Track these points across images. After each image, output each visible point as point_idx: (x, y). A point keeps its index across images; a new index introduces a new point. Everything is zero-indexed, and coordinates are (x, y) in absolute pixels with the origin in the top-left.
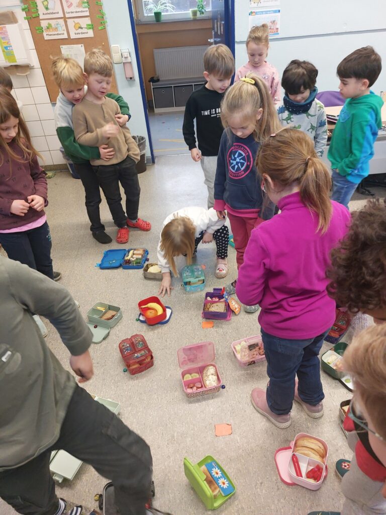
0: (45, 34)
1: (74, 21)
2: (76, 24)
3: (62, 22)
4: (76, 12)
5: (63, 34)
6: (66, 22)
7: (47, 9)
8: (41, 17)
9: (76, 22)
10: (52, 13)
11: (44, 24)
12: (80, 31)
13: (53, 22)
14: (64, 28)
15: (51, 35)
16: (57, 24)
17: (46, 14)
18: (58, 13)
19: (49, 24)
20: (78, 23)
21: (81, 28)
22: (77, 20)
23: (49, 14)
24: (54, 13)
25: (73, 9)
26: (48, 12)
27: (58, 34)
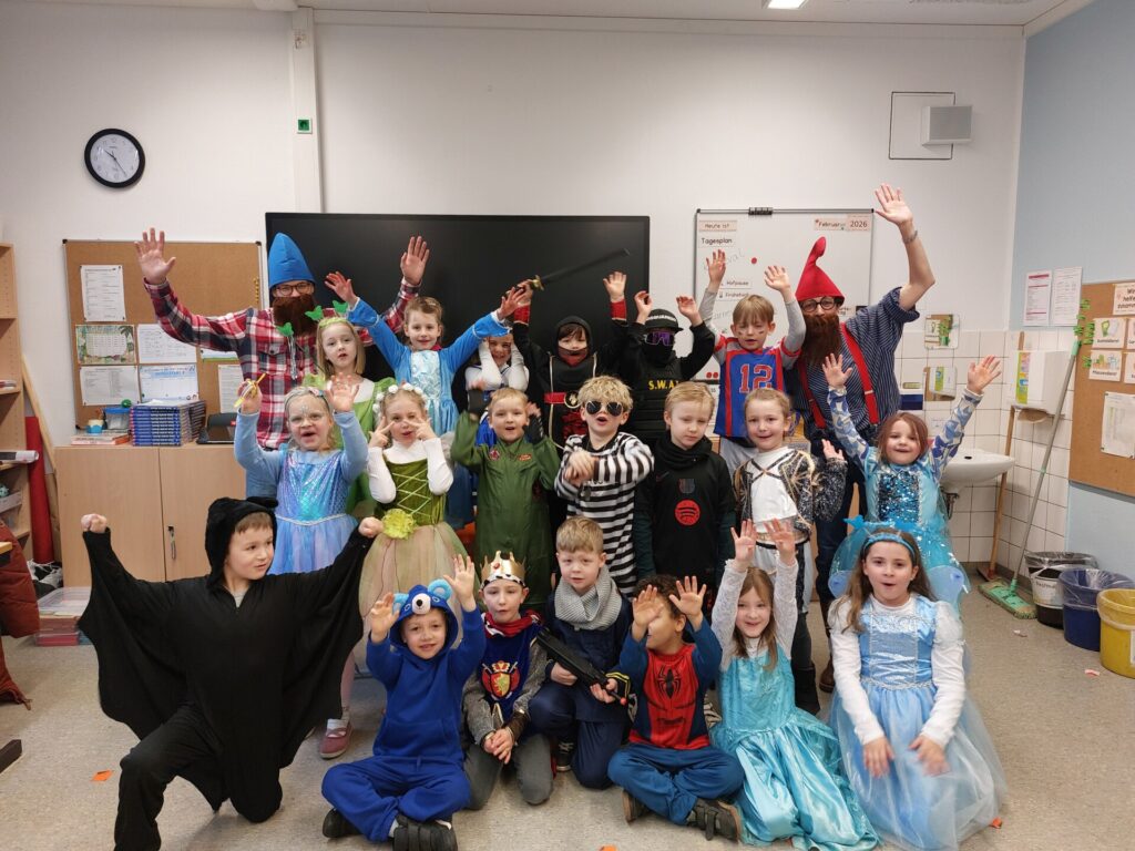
0: (1091, 370)
3: (1118, 355)
5: (1115, 374)
6: (1124, 357)
7: (1105, 334)
8: (1095, 344)
10: (1110, 342)
11: (1095, 355)
13: (1106, 354)
14: (1120, 365)
15: (1098, 373)
16: (1112, 358)
17: (1102, 341)
18: (1118, 341)
19: (1102, 357)
23: (1105, 341)
24: (1113, 341)
26: (1106, 338)
27: (1109, 374)
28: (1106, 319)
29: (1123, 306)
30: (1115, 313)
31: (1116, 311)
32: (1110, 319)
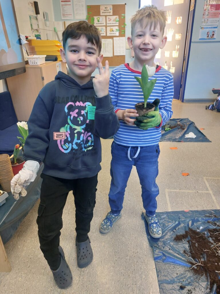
1: (110, 28)
2: (111, 29)
3: (104, 28)
4: (112, 23)
5: (104, 33)
6: (106, 28)
7: (98, 21)
9: (111, 28)
10: (101, 24)
12: (112, 32)
13: (100, 28)
14: (105, 31)
16: (102, 29)
17: (98, 24)
18: (103, 23)
20: (112, 29)
21: (113, 31)
22: (111, 27)
23: (99, 24)
24: (102, 24)
25: (111, 22)
26: (99, 23)
28: (98, 17)
29: (104, 12)
30: (101, 15)
31: (101, 14)
32: (100, 17)
